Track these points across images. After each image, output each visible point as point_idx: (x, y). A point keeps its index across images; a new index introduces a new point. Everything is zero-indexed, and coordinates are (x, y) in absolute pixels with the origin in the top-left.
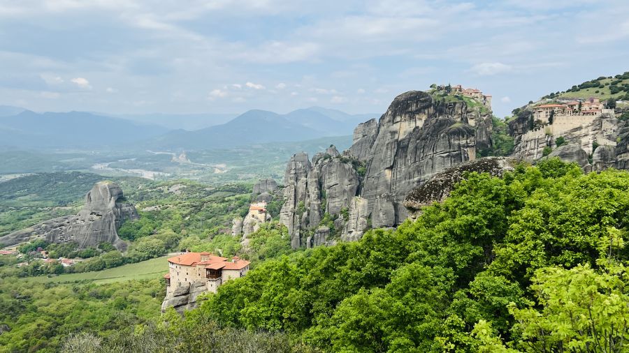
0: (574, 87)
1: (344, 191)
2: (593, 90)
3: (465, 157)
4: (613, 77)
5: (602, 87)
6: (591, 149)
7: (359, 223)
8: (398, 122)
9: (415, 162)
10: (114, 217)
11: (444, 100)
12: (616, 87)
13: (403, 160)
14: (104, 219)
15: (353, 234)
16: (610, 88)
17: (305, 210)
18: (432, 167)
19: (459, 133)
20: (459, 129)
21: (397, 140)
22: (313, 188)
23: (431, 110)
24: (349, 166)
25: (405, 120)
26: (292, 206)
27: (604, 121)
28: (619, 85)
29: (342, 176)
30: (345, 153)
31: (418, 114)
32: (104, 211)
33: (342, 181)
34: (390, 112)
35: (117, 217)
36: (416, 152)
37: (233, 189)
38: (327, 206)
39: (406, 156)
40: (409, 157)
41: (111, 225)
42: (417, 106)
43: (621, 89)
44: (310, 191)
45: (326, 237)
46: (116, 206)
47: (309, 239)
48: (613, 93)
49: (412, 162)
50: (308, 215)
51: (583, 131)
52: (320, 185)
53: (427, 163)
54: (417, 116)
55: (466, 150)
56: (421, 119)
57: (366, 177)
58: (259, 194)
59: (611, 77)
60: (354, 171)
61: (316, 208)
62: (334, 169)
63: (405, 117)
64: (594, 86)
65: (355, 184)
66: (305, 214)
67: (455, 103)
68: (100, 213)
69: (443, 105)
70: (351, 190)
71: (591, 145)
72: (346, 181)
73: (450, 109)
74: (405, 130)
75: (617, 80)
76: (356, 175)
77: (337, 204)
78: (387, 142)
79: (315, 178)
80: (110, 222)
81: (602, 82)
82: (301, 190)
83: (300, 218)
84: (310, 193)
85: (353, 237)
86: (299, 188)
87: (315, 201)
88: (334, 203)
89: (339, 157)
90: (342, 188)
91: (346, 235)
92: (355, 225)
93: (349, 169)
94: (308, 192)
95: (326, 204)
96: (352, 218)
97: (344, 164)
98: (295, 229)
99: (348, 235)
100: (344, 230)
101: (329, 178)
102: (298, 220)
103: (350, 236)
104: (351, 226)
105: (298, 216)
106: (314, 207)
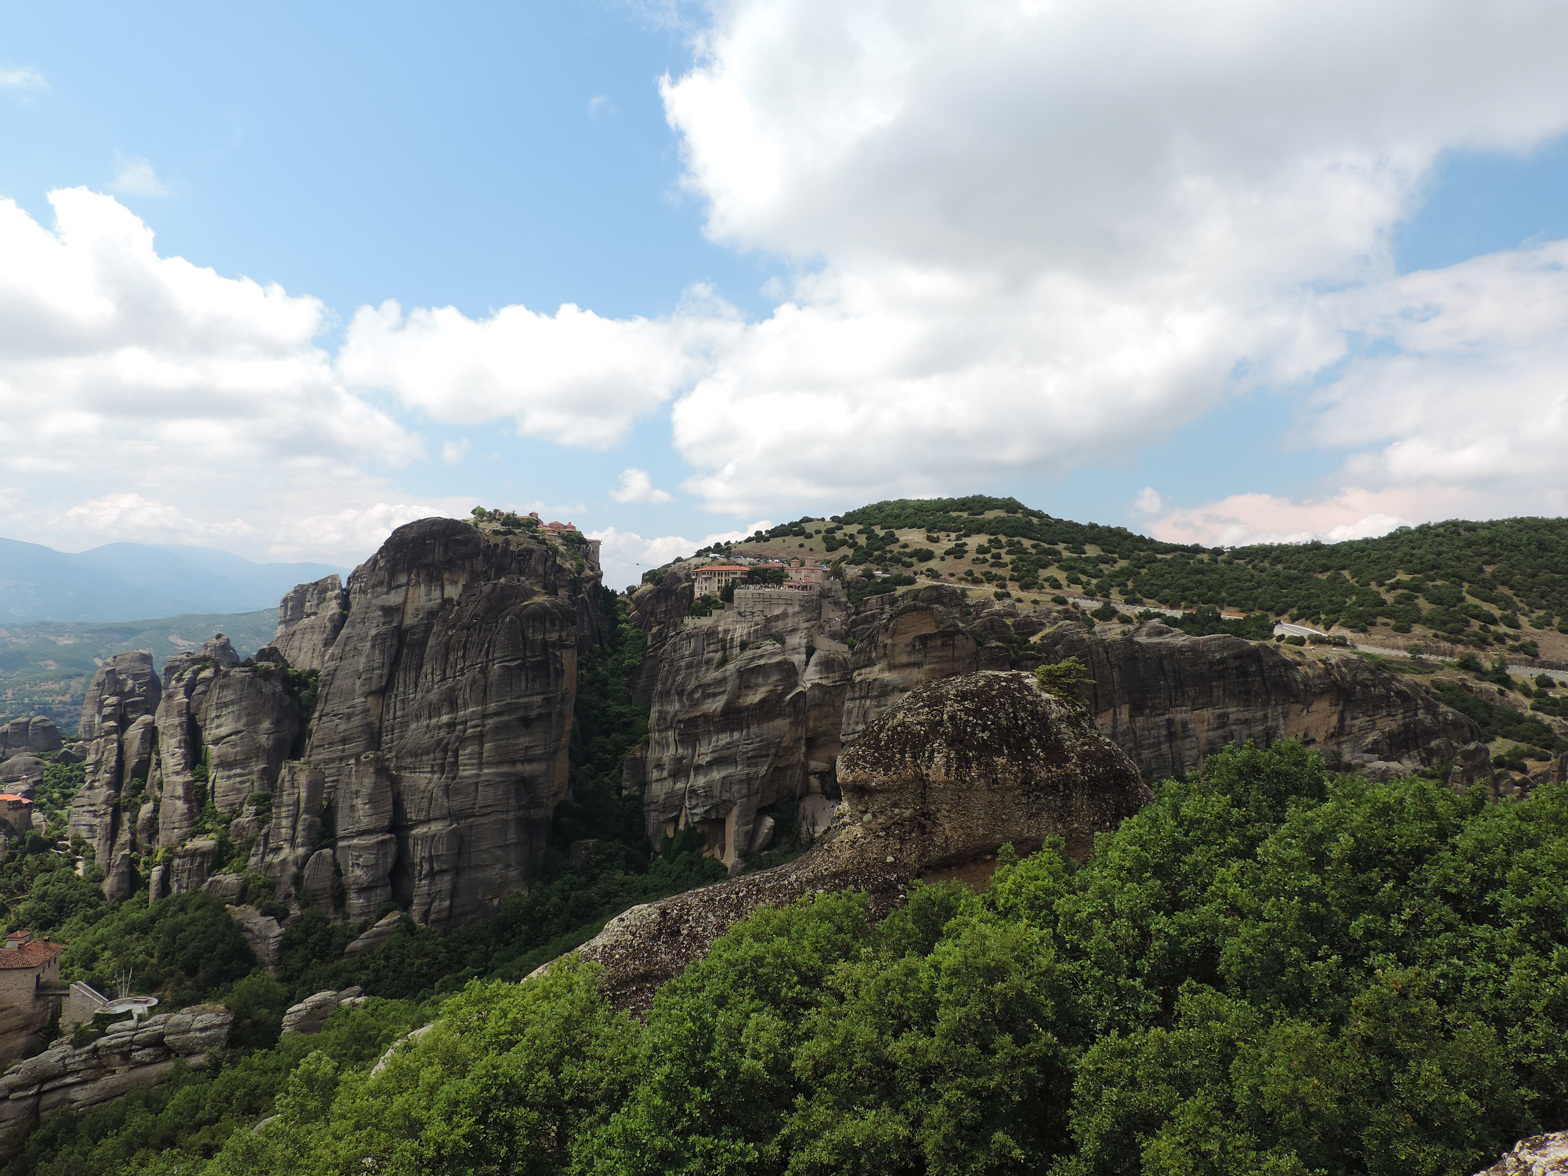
0: (758, 533)
1: (260, 749)
2: (793, 541)
3: (556, 669)
4: (828, 519)
5: (809, 536)
6: (804, 657)
7: (300, 828)
8: (400, 586)
9: (444, 679)
11: (507, 542)
12: (834, 538)
13: (413, 674)
15: (282, 855)
16: (825, 539)
17: (145, 800)
18: (485, 692)
19: (542, 616)
20: (542, 606)
21: (398, 628)
22: (174, 742)
23: (479, 564)
25: (418, 584)
26: (108, 790)
27: (825, 603)
28: (839, 535)
29: (253, 711)
30: (263, 655)
31: (449, 570)
33: (253, 724)
34: (382, 563)
36: (447, 659)
38: (210, 785)
39: (421, 666)
40: (427, 668)
42: (446, 551)
43: (843, 543)
44: (163, 749)
45: (208, 865)
47: (155, 873)
48: (830, 549)
49: (437, 679)
50: (156, 810)
51: (790, 623)
52: (192, 733)
53: (474, 682)
54: (446, 575)
55: (558, 653)
56: (454, 583)
57: (317, 714)
58: (5, 759)
59: (823, 519)
60: (288, 699)
61: (180, 791)
62: (231, 694)
63: (418, 576)
64: (796, 534)
65: (288, 730)
66: (146, 810)
67: (530, 552)
69: (506, 552)
70: (277, 746)
71: (803, 650)
72: (266, 725)
73: (519, 562)
74: (416, 604)
75: (834, 525)
76: (292, 709)
77: (238, 782)
78: (373, 632)
79: (180, 715)
81: (809, 528)
82: (135, 747)
83: (133, 820)
84: (164, 755)
85: (284, 862)
86: (131, 743)
87: (177, 773)
88: (229, 777)
89: (248, 663)
90: (253, 739)
91: (263, 858)
92: (290, 831)
93: (274, 694)
94: (158, 754)
95: (207, 780)
96: (283, 815)
97: (260, 681)
98: (116, 847)
99: (268, 859)
100: (258, 846)
101: (218, 717)
102: (126, 825)
103: (276, 861)
104: (279, 833)
105: (126, 816)
106: (174, 790)
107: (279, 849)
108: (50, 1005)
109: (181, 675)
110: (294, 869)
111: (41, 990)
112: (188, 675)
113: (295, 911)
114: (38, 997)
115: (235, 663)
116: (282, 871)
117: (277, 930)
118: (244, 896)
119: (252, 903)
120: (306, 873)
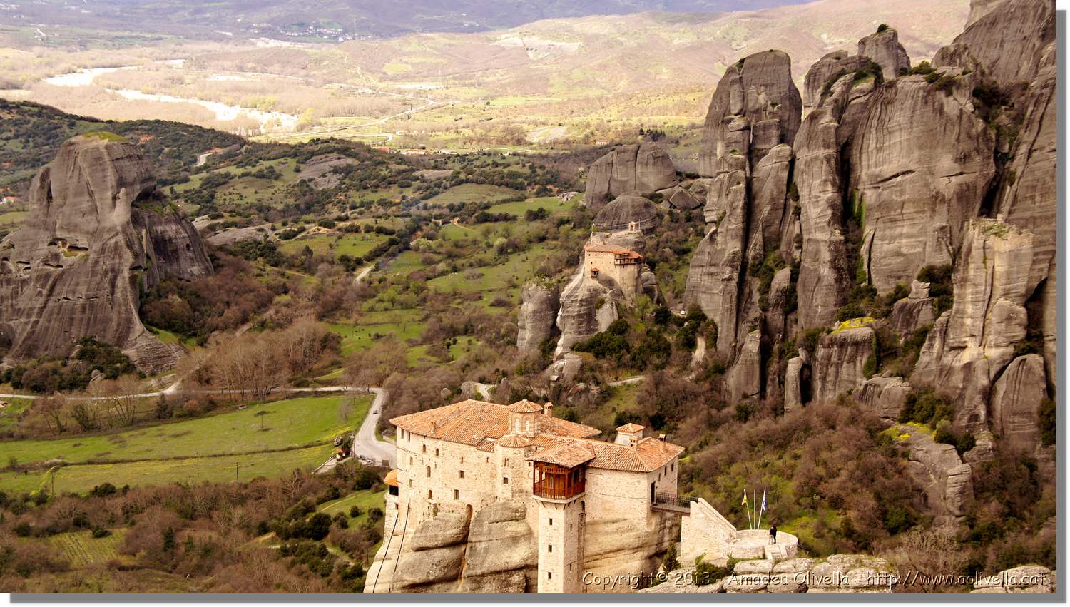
1: (937, 199)
7: (993, 317)
10: (128, 258)
14: (97, 262)
15: (966, 357)
17: (780, 264)
22: (817, 182)
24: (958, 103)
26: (734, 246)
29: (928, 142)
30: (948, 56)
32: (94, 234)
33: (928, 160)
35: (136, 256)
37: (514, 175)
38: (864, 250)
41: (119, 283)
44: (803, 192)
45: (862, 361)
46: (135, 220)
47: (793, 366)
50: (794, 278)
52: (844, 171)
57: (1024, 149)
58: (609, 197)
60: (980, 125)
61: (826, 255)
62: (898, 116)
65: (980, 171)
66: (781, 277)
68: (82, 242)
70: (963, 195)
72: (946, 162)
76: (987, 140)
77: (905, 245)
79: (827, 146)
80: (115, 273)
82: (768, 189)
83: (765, 291)
84: (804, 201)
85: (968, 367)
86: (763, 181)
87: (822, 229)
88: (893, 239)
89: (923, 69)
90: (927, 185)
91: (939, 358)
92: (979, 324)
93: (960, 117)
94: (797, 198)
95: (859, 241)
96: (969, 298)
97: (941, 95)
98: (744, 327)
99: (948, 360)
100: (932, 338)
101: (879, 150)
102: (756, 297)
103: (958, 365)
104: (962, 325)
105: (756, 283)
106: (817, 252)
107: (962, 348)
108: (668, 524)
109: (828, 87)
110: (984, 381)
111: (657, 502)
112: (837, 88)
113: (984, 440)
114: (654, 511)
115: (904, 71)
116: (966, 380)
117: (960, 467)
118: (912, 409)
119: (923, 421)
120: (1001, 387)
